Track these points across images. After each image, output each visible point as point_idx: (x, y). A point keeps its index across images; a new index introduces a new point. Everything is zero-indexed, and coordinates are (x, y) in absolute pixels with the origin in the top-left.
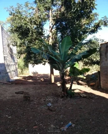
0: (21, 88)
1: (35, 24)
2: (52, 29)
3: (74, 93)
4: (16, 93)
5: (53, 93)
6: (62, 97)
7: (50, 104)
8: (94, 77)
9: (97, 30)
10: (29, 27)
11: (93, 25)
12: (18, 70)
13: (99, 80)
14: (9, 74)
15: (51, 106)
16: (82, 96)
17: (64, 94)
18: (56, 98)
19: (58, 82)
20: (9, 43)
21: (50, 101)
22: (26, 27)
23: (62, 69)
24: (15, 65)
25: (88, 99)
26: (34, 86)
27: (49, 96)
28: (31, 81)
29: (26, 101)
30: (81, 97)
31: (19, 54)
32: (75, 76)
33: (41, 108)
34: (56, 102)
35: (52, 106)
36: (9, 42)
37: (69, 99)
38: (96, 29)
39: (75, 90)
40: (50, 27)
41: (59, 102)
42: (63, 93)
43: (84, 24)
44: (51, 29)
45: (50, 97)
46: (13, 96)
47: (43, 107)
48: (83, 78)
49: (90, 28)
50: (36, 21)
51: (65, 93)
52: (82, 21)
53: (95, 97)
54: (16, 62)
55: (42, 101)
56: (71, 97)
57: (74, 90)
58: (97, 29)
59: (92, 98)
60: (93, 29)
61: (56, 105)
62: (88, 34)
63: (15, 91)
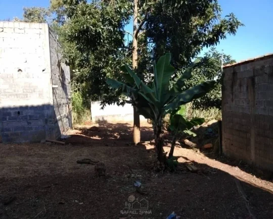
0: (85, 153)
1: (111, 24)
2: (138, 32)
3: (177, 164)
4: (78, 162)
5: (141, 164)
6: (158, 171)
7: (139, 184)
8: (211, 132)
9: (217, 40)
10: (100, 30)
11: (211, 29)
12: (72, 115)
13: (219, 138)
14: (60, 124)
15: (140, 187)
16: (191, 169)
17: (160, 165)
18: (147, 173)
19: (146, 142)
20: (60, 59)
21: (138, 179)
22: (96, 31)
23: (158, 118)
24: (67, 104)
25: (200, 175)
26: (106, 148)
27: (135, 169)
28: (97, 138)
29: (100, 176)
30: (189, 170)
31: (77, 83)
32: (179, 130)
33: (125, 191)
34: (149, 180)
35: (142, 187)
36: (61, 56)
37: (169, 174)
38: (215, 38)
39: (179, 157)
40: (135, 28)
41: (153, 180)
42: (159, 163)
43: (196, 26)
44: (135, 32)
45: (136, 171)
46: (75, 168)
47: (128, 187)
48: (192, 135)
49: (205, 35)
50: (112, 18)
51: (162, 163)
52: (193, 18)
53: (212, 171)
54: (69, 97)
55: (124, 178)
56: (172, 171)
57: (177, 158)
58: (217, 37)
59: (207, 174)
60: (211, 36)
61: (148, 184)
62: (202, 47)
63: (76, 159)
